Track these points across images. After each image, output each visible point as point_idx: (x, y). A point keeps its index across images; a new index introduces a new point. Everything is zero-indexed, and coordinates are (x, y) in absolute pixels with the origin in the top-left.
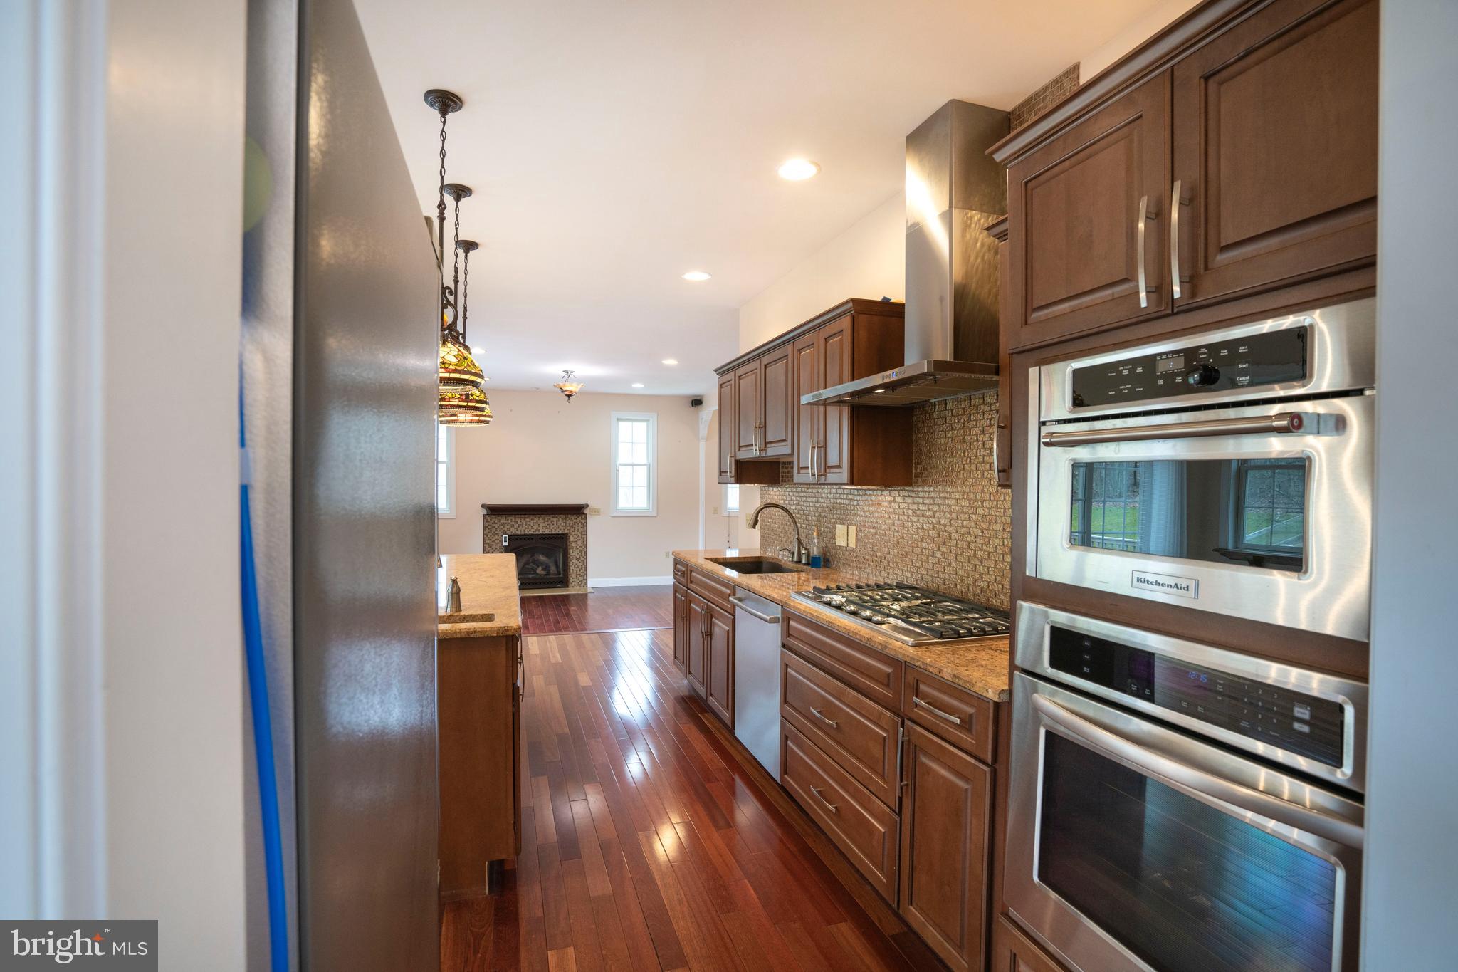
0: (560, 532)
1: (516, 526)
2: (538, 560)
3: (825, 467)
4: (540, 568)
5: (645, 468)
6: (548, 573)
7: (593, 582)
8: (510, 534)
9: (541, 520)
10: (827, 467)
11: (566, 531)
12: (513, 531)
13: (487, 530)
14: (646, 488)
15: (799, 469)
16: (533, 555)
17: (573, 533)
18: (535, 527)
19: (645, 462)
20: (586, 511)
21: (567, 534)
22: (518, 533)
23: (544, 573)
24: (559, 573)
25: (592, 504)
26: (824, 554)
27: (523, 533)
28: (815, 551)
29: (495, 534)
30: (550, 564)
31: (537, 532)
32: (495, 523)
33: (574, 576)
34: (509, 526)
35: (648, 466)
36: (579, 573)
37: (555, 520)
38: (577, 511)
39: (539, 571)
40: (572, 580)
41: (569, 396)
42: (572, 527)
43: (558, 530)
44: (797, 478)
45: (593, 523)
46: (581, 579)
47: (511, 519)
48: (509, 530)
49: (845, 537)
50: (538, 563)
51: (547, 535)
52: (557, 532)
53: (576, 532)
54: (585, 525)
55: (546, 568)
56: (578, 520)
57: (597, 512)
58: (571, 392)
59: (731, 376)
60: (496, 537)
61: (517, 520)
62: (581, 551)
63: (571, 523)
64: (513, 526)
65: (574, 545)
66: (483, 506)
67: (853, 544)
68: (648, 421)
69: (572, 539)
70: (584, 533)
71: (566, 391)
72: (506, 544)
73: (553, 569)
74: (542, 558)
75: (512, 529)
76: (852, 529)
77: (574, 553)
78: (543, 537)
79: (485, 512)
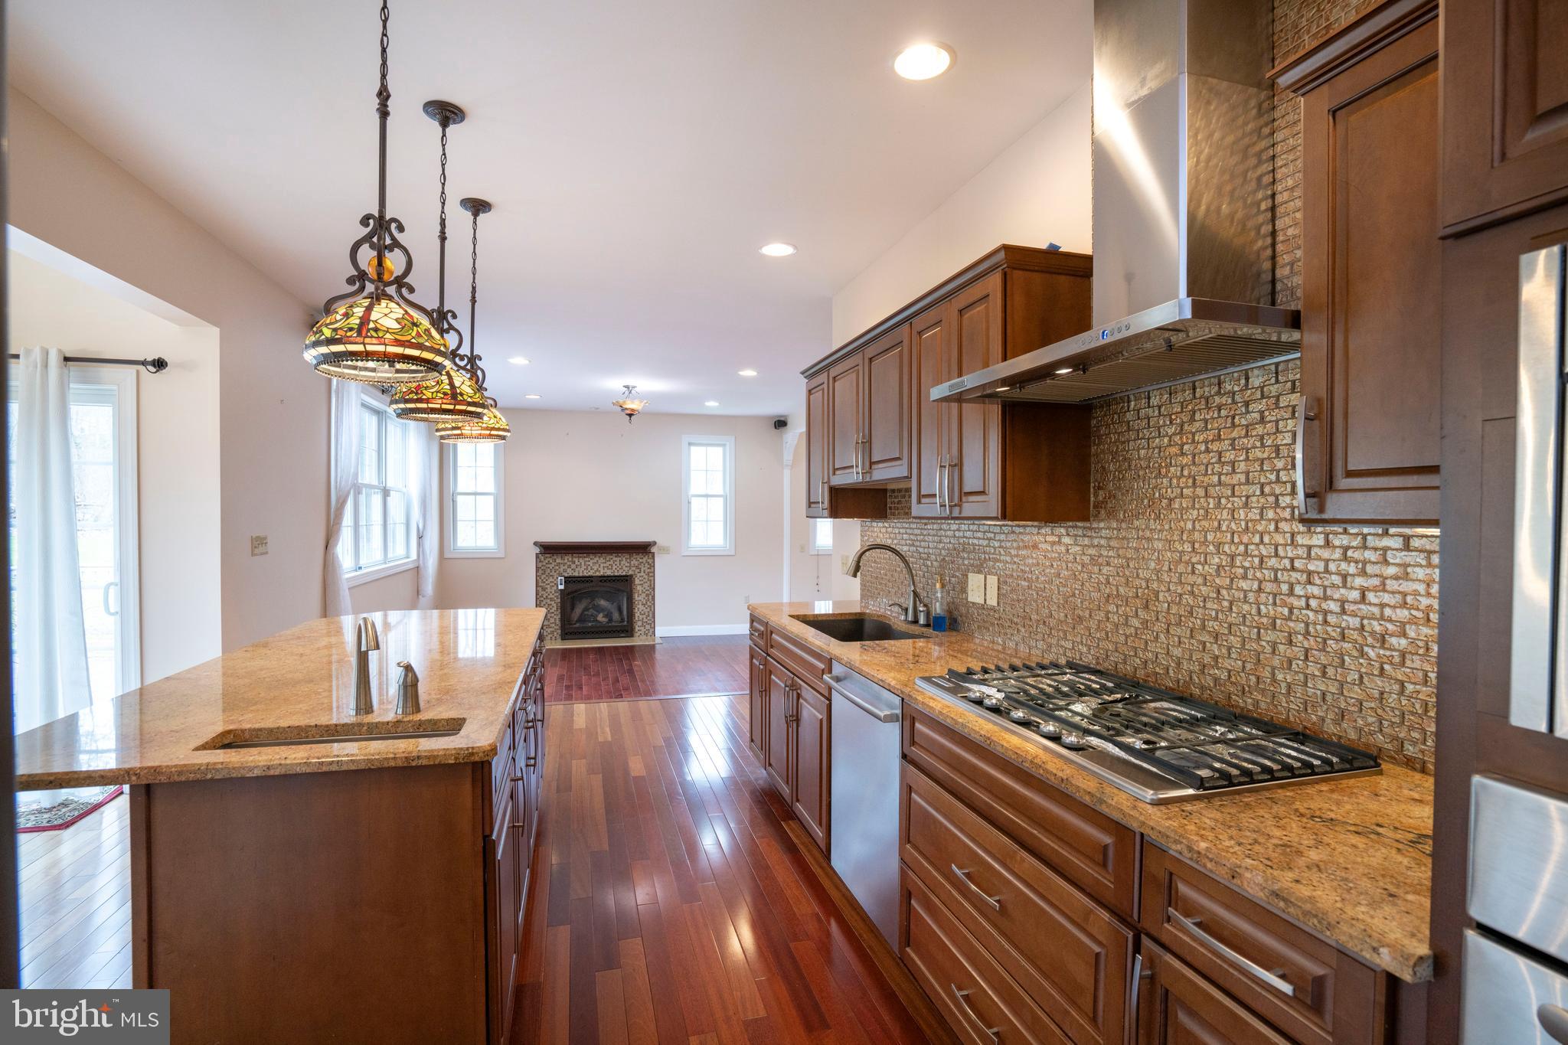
0: (624, 574)
1: (573, 566)
2: (599, 606)
3: (961, 495)
4: (601, 615)
5: (721, 499)
6: (611, 620)
7: (661, 631)
8: (566, 575)
9: (602, 560)
10: (964, 494)
11: (630, 573)
12: (570, 573)
13: (540, 572)
14: (722, 523)
15: (920, 497)
16: (593, 600)
17: (639, 575)
18: (595, 568)
19: (722, 493)
20: (654, 549)
21: (631, 576)
22: (576, 574)
23: (605, 620)
24: (622, 620)
25: (661, 541)
26: (950, 612)
27: (581, 575)
28: (938, 609)
29: (549, 576)
30: (613, 610)
31: (598, 574)
32: (549, 563)
33: (640, 623)
34: (566, 567)
35: (725, 497)
36: (645, 620)
37: (618, 559)
38: (643, 549)
39: (601, 618)
40: (637, 628)
41: (630, 415)
42: (637, 567)
43: (621, 571)
44: (916, 510)
45: (661, 563)
46: (648, 627)
47: (568, 558)
48: (565, 571)
49: (981, 590)
50: (599, 609)
51: (608, 576)
52: (620, 573)
53: (642, 574)
54: (652, 566)
55: (609, 615)
56: (644, 560)
57: (665, 550)
58: (633, 410)
59: (823, 377)
60: (551, 579)
61: (574, 559)
62: (647, 595)
63: (636, 563)
64: (569, 566)
65: (639, 588)
66: (536, 544)
67: (992, 601)
68: (724, 445)
69: (637, 581)
70: (651, 574)
71: (626, 409)
72: (561, 587)
73: (616, 616)
74: (603, 603)
75: (569, 570)
76: (993, 580)
77: (639, 598)
78: (604, 579)
79: (538, 550)
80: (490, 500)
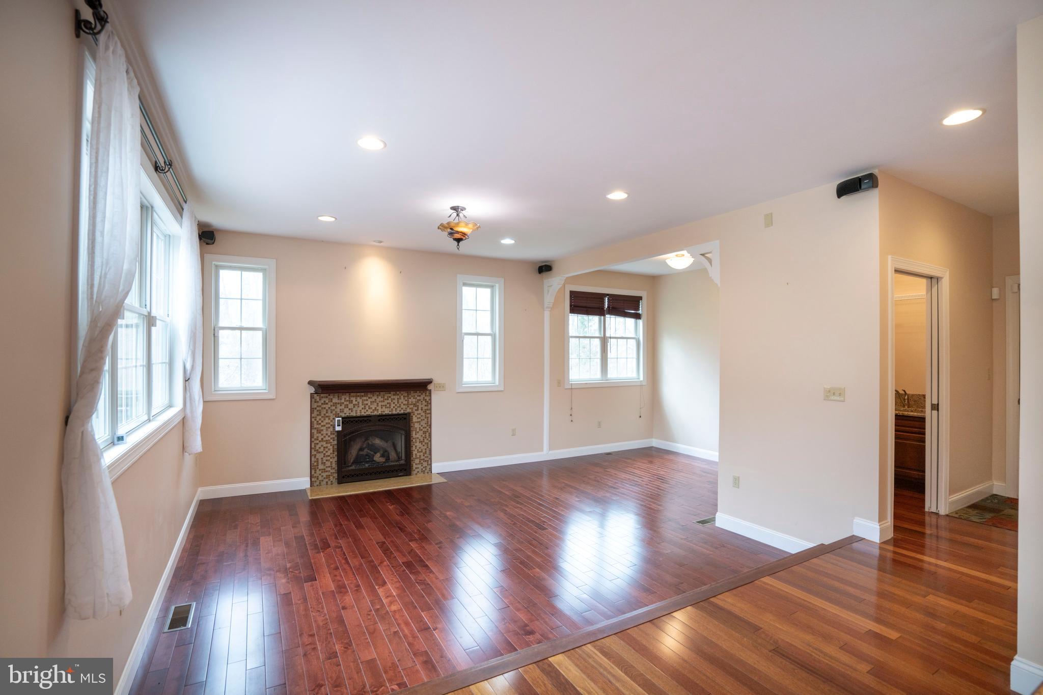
0: (402, 412)
1: (351, 406)
2: (373, 445)
4: (378, 455)
5: (489, 338)
6: (388, 459)
7: (439, 466)
8: (343, 415)
9: (380, 399)
11: (408, 410)
12: (347, 413)
13: (316, 413)
14: (490, 360)
16: (367, 439)
17: (416, 413)
18: (373, 407)
19: (488, 331)
20: (430, 387)
21: (409, 414)
22: (353, 414)
23: (382, 460)
24: (399, 458)
25: (437, 378)
27: (359, 414)
29: (325, 417)
30: (389, 449)
31: (376, 413)
32: (325, 403)
33: (417, 461)
34: (343, 407)
35: (493, 336)
36: (422, 457)
37: (396, 397)
38: (421, 387)
39: (378, 458)
40: (414, 466)
41: (458, 240)
42: (415, 405)
43: (399, 409)
45: (437, 399)
46: (425, 464)
47: (345, 398)
48: (342, 411)
50: (375, 449)
51: (386, 415)
52: (398, 412)
53: (420, 411)
54: (429, 403)
55: (385, 454)
56: (421, 398)
57: (442, 387)
60: (327, 420)
61: (352, 399)
62: (425, 433)
63: (414, 400)
64: (346, 406)
65: (417, 425)
66: (311, 383)
68: (492, 287)
69: (415, 419)
70: (428, 412)
72: (339, 428)
73: (393, 455)
74: (377, 442)
75: (346, 410)
77: (416, 435)
78: (383, 418)
79: (312, 390)
80: (259, 335)
